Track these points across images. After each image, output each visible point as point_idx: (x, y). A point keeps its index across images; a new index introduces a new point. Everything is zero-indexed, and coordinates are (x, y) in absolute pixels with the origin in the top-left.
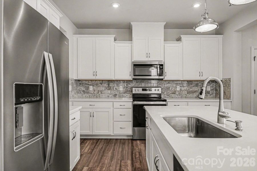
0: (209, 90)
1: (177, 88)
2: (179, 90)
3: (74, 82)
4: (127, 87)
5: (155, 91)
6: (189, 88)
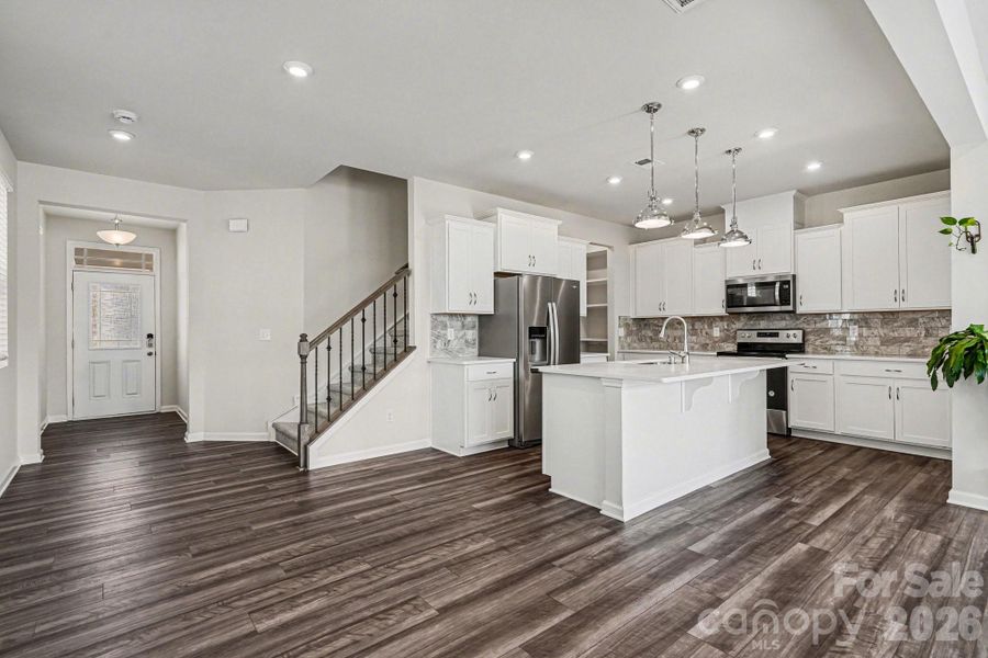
2: (857, 335)
3: (631, 322)
4: (727, 330)
5: (788, 337)
6: (886, 331)
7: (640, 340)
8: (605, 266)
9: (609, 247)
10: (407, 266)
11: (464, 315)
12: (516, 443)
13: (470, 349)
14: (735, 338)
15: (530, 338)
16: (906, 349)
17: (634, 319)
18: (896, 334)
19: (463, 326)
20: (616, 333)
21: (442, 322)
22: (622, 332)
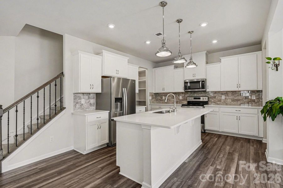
0: (255, 98)
1: (222, 97)
2: (224, 98)
3: (153, 94)
4: (184, 97)
5: (203, 99)
6: (233, 97)
7: (157, 100)
8: (145, 76)
9: (147, 69)
10: (63, 73)
11: (89, 94)
12: (110, 145)
13: (92, 107)
14: (187, 99)
15: (115, 102)
16: (239, 103)
17: (155, 93)
18: (236, 98)
19: (89, 98)
20: (149, 98)
21: (79, 96)
22: (150, 98)
